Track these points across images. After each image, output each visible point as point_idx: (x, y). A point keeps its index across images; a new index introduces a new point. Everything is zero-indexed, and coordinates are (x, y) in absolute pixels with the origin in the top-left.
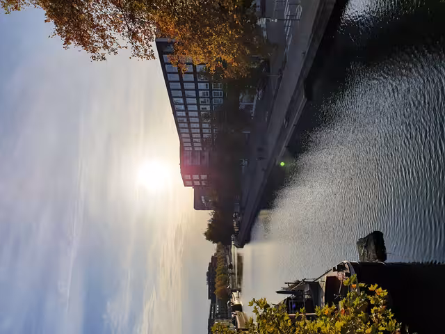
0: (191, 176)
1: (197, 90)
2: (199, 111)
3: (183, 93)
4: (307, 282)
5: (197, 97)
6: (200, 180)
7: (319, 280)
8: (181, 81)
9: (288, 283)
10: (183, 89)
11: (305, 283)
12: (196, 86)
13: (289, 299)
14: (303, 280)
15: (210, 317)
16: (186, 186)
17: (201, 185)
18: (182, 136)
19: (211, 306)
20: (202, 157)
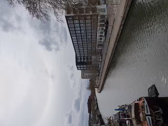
0: (80, 66)
2: (82, 41)
3: (76, 35)
4: (127, 105)
5: (81, 36)
6: (83, 67)
7: (132, 105)
8: (75, 31)
9: (119, 106)
10: (76, 33)
11: (126, 105)
13: (120, 112)
14: (125, 105)
15: (89, 120)
16: (78, 69)
17: (84, 69)
18: (76, 51)
19: (89, 116)
20: (84, 59)
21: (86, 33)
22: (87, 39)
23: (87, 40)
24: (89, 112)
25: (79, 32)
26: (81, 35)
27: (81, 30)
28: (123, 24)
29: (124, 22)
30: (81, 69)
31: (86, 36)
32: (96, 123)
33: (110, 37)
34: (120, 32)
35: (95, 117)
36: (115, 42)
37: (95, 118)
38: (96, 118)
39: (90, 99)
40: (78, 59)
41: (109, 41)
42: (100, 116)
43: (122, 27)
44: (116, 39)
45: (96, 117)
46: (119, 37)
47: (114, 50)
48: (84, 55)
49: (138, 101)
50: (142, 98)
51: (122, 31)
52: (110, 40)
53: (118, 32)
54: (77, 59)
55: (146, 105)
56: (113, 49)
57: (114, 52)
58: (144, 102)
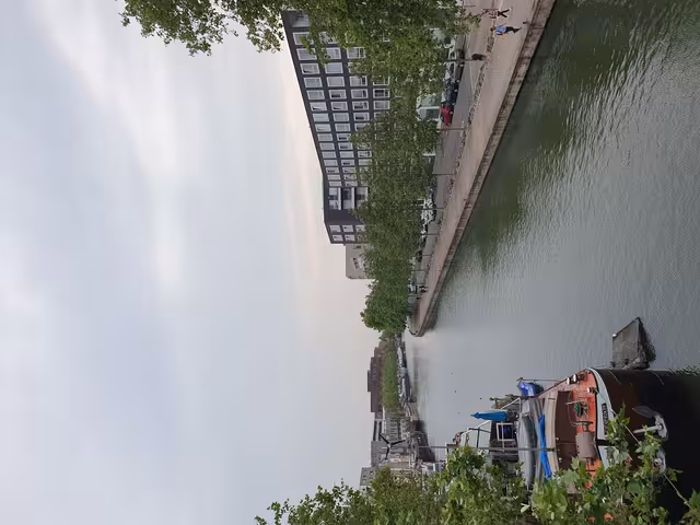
0: (342, 228)
3: (327, 94)
5: (349, 100)
6: (355, 233)
7: (546, 397)
15: (374, 439)
16: (332, 242)
17: (356, 242)
18: (326, 163)
19: (376, 423)
20: (358, 197)
21: (370, 88)
22: (371, 111)
23: (372, 116)
24: (376, 408)
25: (340, 81)
26: (349, 94)
27: (346, 75)
28: (529, 53)
29: (533, 44)
30: (344, 242)
31: (371, 100)
32: (402, 454)
33: (472, 109)
34: (516, 88)
35: (399, 429)
36: (494, 134)
37: (396, 431)
38: (399, 433)
39: (380, 360)
40: (332, 198)
41: (465, 128)
42: (418, 426)
43: (523, 69)
44: (498, 119)
45: (402, 429)
46: (509, 109)
47: (487, 167)
48: (358, 180)
49: (571, 382)
50: (591, 372)
51: (523, 84)
52: (470, 122)
53: (509, 90)
54: (327, 197)
55: (605, 404)
56: (484, 160)
57: (484, 173)
58: (595, 391)
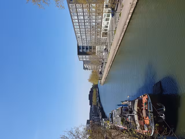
0: (82, 57)
1: (84, 19)
2: (85, 29)
3: (79, 21)
5: (84, 23)
8: (78, 16)
9: (122, 101)
10: (78, 19)
12: (84, 18)
15: (90, 112)
16: (80, 60)
17: (86, 60)
18: (78, 39)
20: (87, 49)
21: (90, 19)
22: (90, 26)
27: (84, 16)
31: (90, 23)
33: (117, 26)
38: (97, 111)
39: (92, 91)
44: (123, 28)
46: (126, 26)
47: (120, 41)
48: (87, 44)
50: (146, 95)
51: (130, 19)
52: (116, 29)
53: (126, 21)
55: (150, 103)
58: (147, 99)
